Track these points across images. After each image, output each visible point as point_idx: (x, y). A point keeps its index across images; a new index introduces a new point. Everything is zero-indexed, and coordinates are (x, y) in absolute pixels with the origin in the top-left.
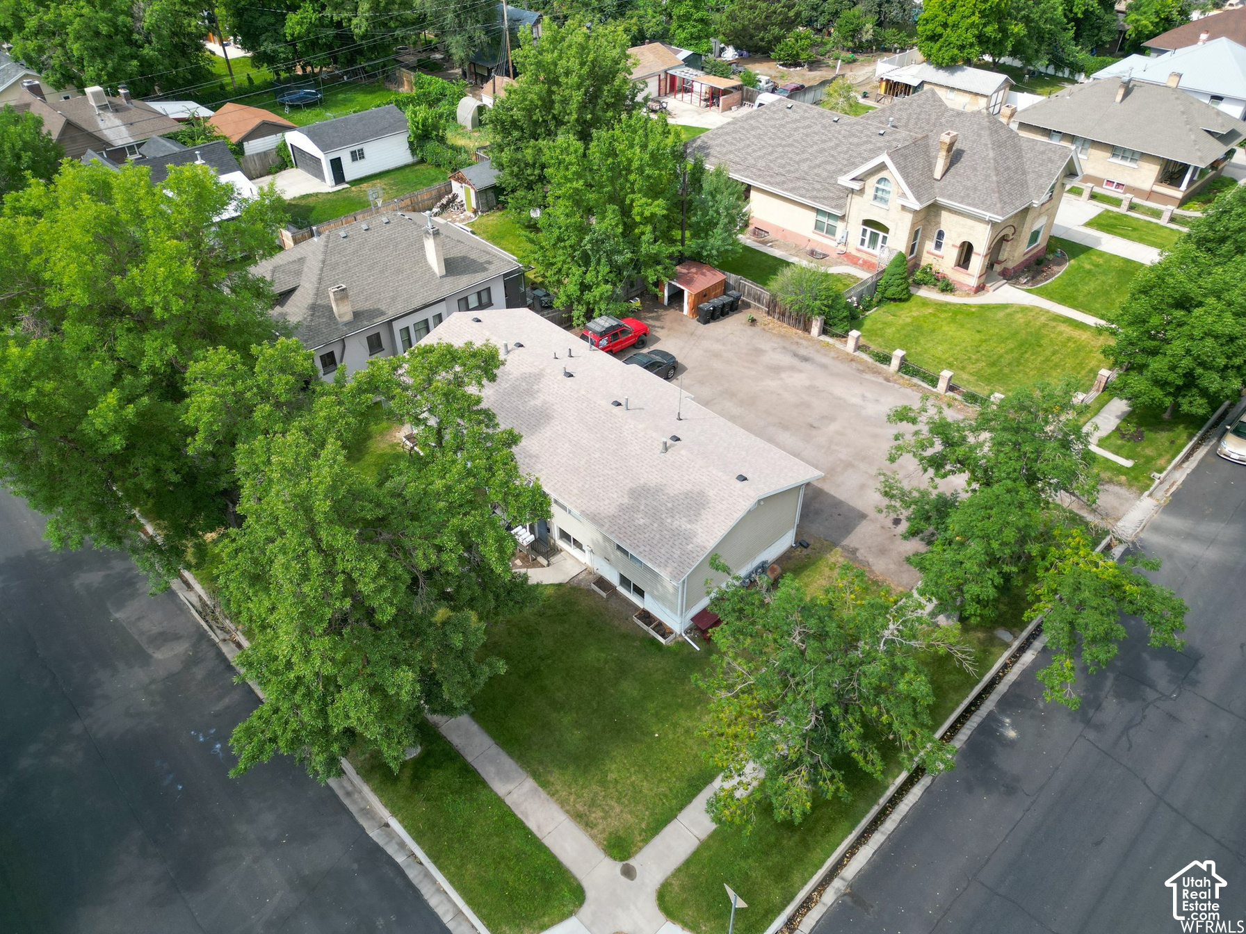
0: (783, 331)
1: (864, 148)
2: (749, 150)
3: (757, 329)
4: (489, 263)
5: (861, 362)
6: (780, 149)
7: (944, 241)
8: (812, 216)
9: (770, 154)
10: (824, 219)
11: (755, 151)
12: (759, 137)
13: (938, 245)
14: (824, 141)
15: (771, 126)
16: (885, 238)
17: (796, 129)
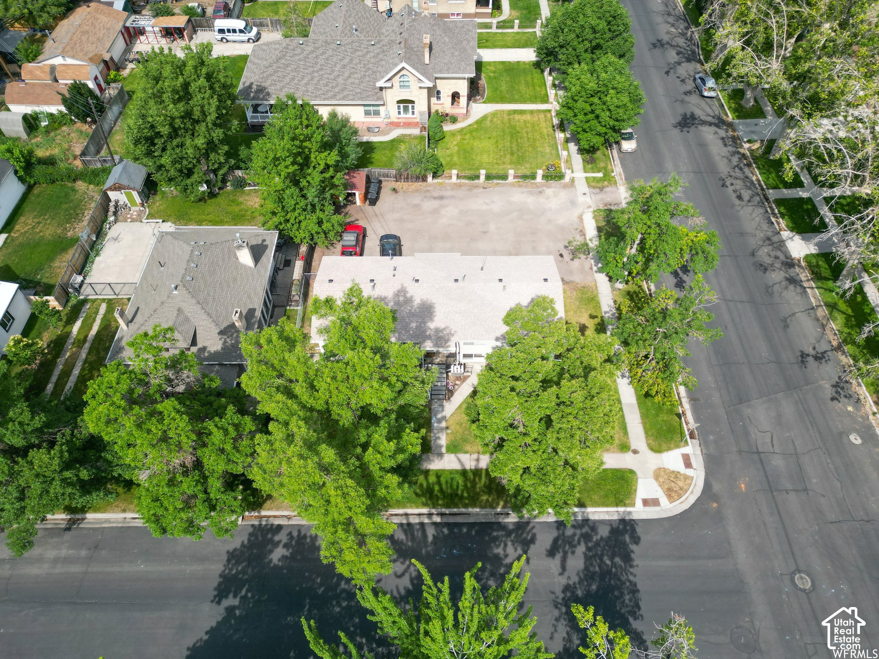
0: (413, 187)
1: (368, 56)
2: (296, 81)
3: (401, 193)
4: (264, 241)
5: (464, 185)
6: (316, 74)
7: (441, 95)
8: (362, 109)
9: (312, 79)
10: (371, 108)
11: (300, 81)
12: (295, 70)
13: (439, 98)
14: (341, 60)
15: (299, 60)
16: (413, 107)
17: (317, 57)
